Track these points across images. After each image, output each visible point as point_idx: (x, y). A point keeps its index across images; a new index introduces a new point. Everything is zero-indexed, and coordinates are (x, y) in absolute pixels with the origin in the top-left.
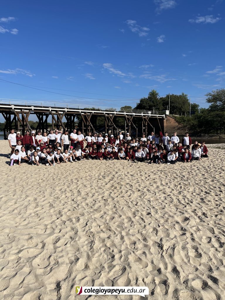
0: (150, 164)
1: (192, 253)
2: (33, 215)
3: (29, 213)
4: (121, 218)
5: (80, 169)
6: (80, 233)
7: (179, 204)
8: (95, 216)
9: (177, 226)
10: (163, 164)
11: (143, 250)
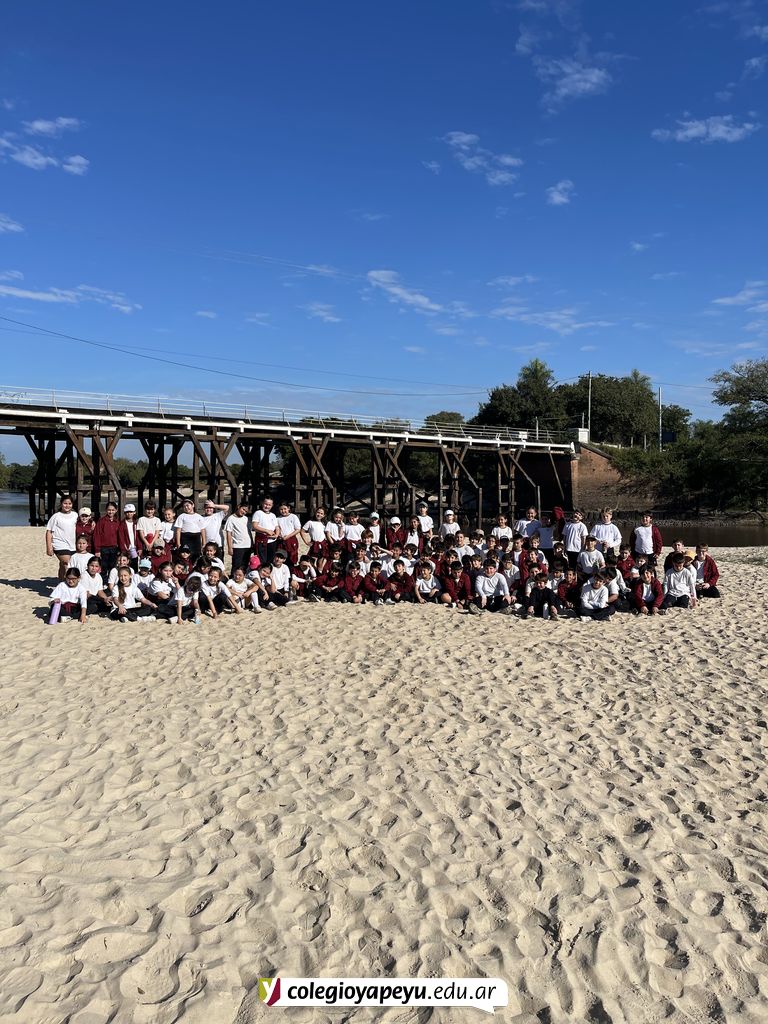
0: (525, 618)
1: (656, 953)
2: (123, 806)
3: (109, 801)
4: (419, 820)
5: (284, 635)
6: (282, 876)
7: (617, 768)
8: (334, 813)
9: (609, 853)
10: (568, 621)
11: (490, 942)
